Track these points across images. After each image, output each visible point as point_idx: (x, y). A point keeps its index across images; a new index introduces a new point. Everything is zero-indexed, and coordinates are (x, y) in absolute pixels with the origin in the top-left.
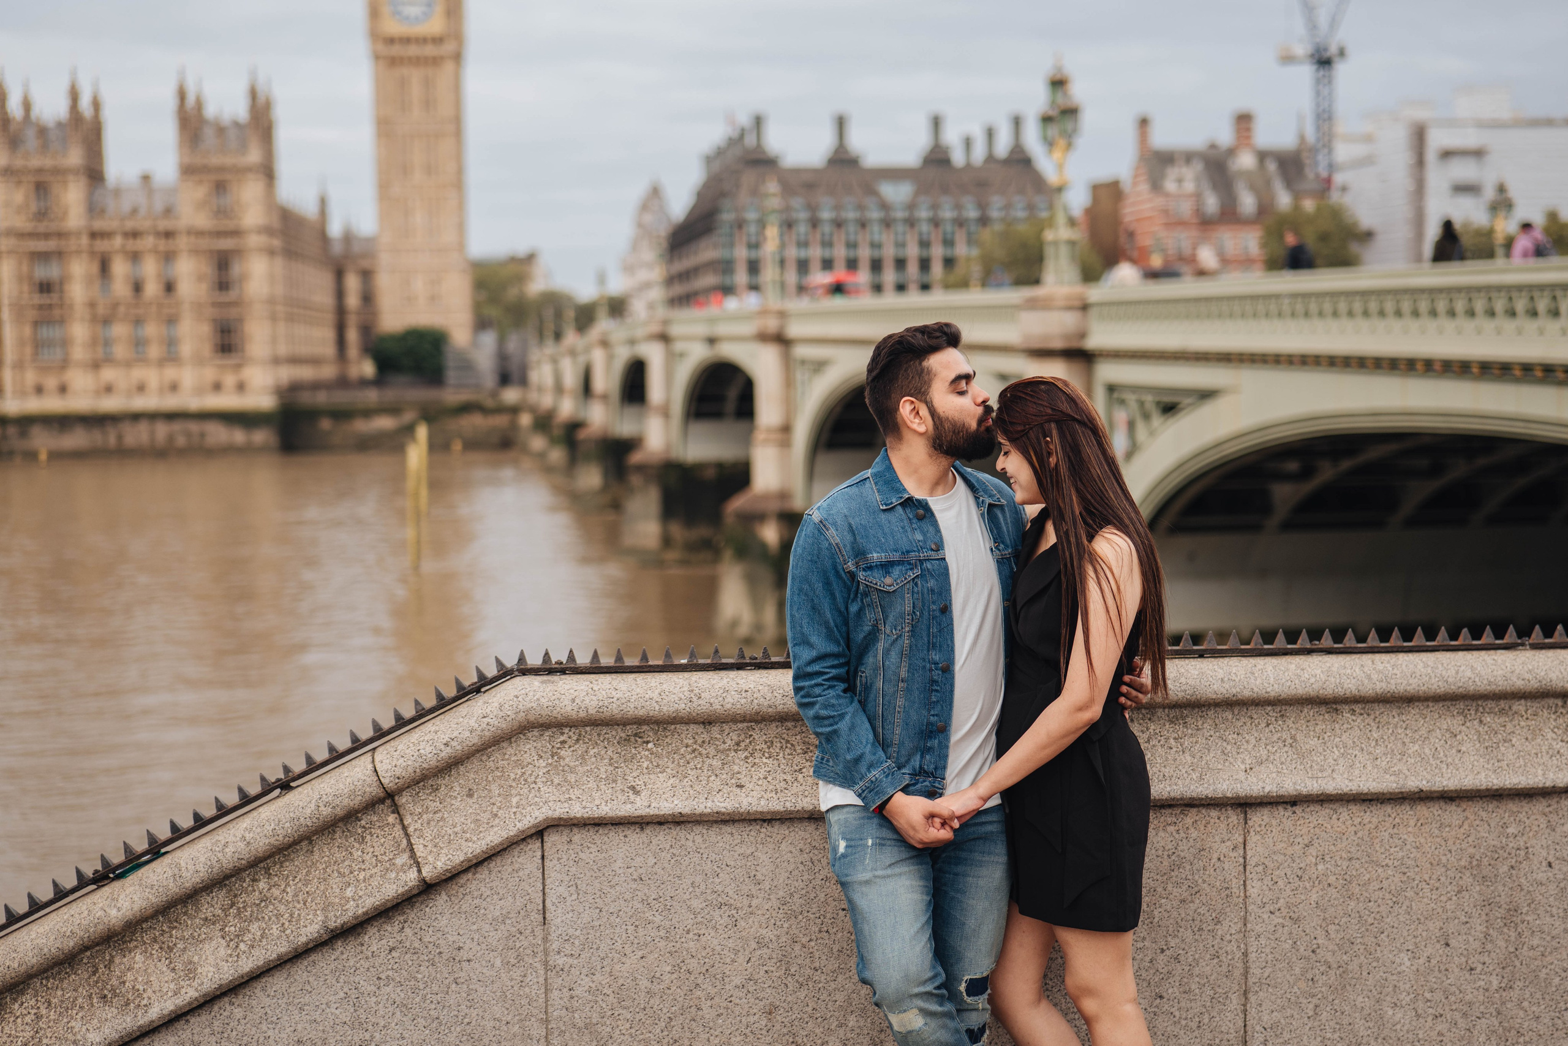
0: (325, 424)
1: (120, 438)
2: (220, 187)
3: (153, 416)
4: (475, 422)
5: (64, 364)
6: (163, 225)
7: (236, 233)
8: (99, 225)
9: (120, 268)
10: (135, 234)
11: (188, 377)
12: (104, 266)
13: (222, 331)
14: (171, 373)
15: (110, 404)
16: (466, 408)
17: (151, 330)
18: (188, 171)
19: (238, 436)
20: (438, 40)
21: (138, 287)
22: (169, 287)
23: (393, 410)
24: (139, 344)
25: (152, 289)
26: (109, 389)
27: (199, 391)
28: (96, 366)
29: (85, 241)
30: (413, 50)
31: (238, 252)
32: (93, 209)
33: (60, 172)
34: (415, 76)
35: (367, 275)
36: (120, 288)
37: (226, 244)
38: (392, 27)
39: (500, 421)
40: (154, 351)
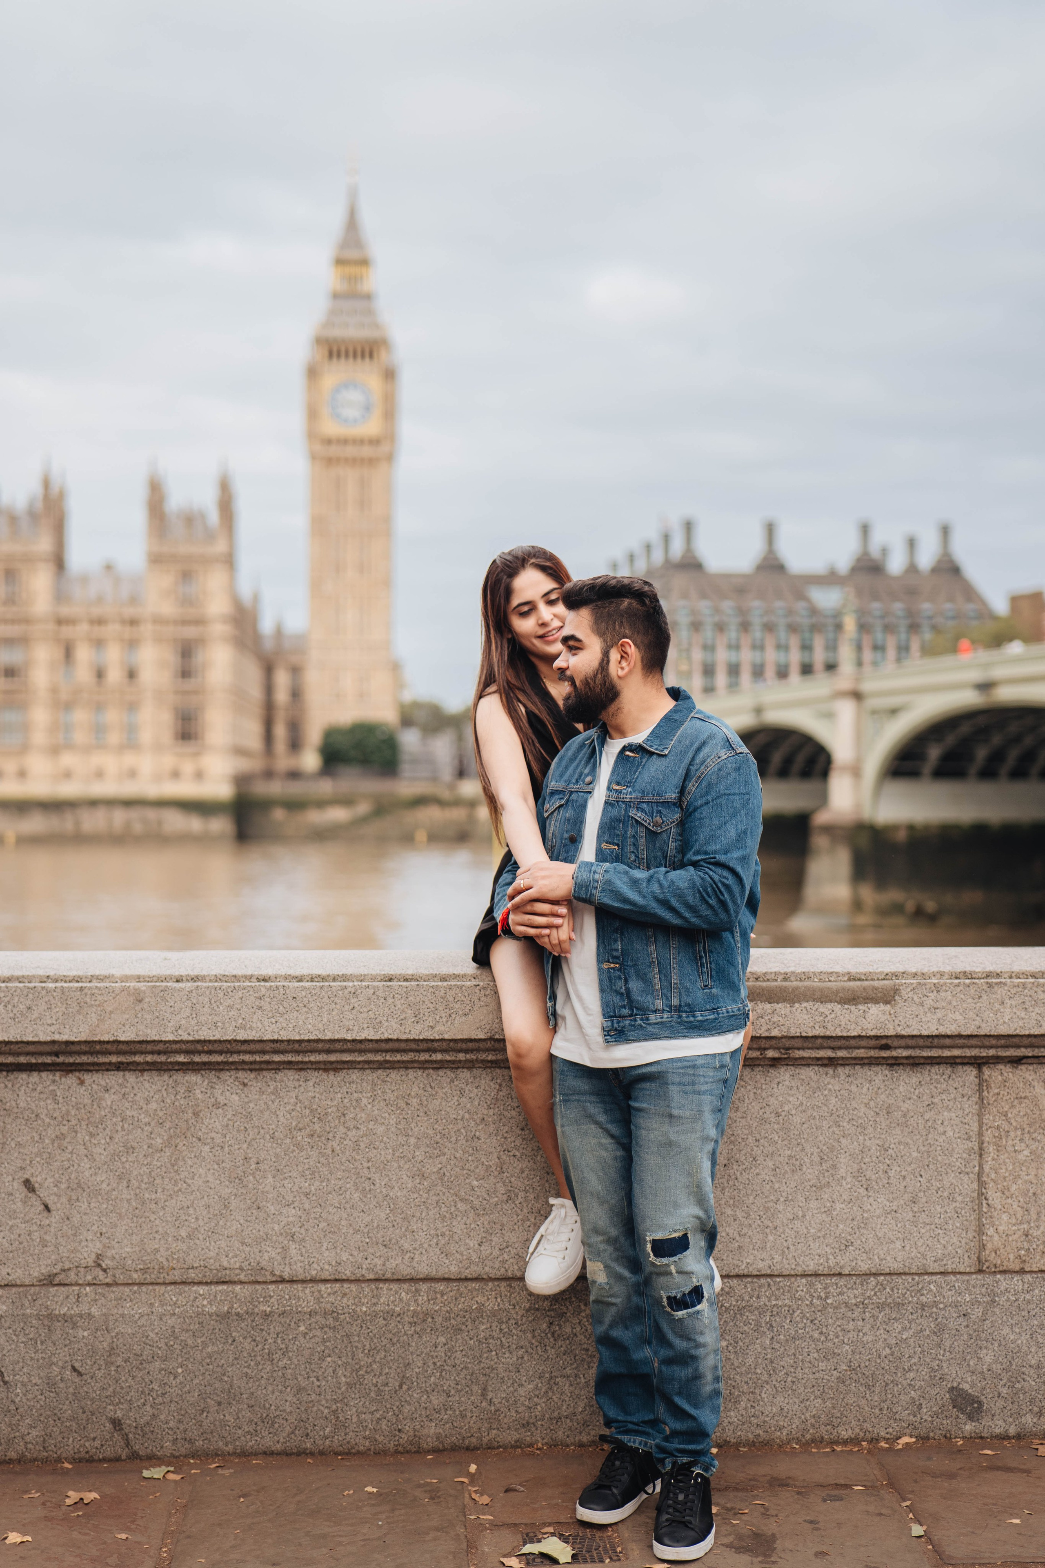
0: (279, 814)
1: (77, 823)
2: (186, 576)
3: (110, 803)
4: (432, 814)
5: (24, 749)
6: (129, 612)
7: (200, 621)
8: (65, 611)
9: (84, 654)
10: (100, 621)
11: (146, 764)
12: (68, 653)
13: (183, 719)
14: (129, 759)
15: (68, 790)
16: (420, 801)
17: (112, 716)
18: (156, 560)
19: (195, 824)
20: (375, 442)
21: (100, 674)
22: (132, 674)
23: (347, 801)
24: (99, 730)
25: (115, 675)
26: (68, 775)
27: (158, 778)
28: (55, 751)
29: (51, 627)
30: (350, 451)
31: (201, 641)
32: (60, 596)
33: (29, 559)
34: (350, 475)
35: (296, 671)
36: (83, 674)
37: (190, 632)
38: (330, 428)
39: (457, 814)
40: (114, 738)
